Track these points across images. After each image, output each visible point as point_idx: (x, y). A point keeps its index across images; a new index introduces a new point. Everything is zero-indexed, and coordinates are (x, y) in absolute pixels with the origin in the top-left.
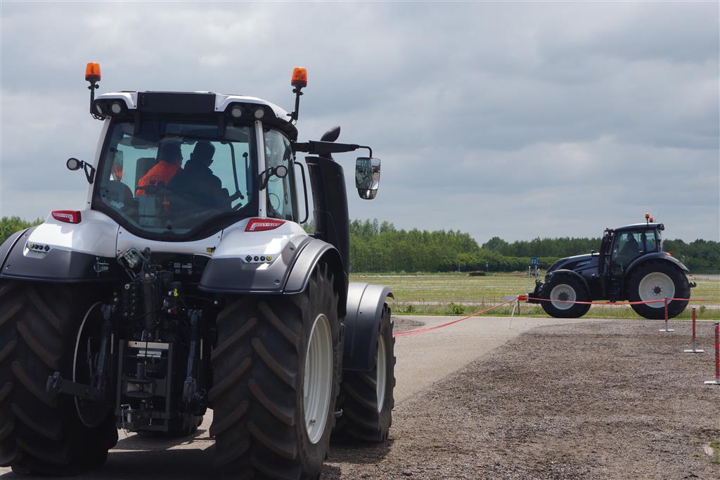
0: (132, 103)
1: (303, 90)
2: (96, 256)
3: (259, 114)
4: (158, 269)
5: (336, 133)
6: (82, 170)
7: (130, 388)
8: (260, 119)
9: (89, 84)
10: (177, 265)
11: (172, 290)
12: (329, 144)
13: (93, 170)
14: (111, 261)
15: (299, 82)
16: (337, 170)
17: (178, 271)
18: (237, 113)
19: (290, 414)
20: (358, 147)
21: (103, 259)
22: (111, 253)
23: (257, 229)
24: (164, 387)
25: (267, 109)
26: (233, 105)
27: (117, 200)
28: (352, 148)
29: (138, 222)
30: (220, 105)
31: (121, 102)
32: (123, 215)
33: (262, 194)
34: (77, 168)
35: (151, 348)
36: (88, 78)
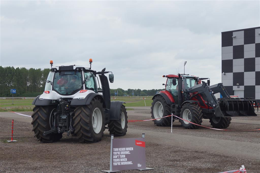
0: (58, 69)
1: (92, 63)
2: (52, 100)
4: (64, 101)
5: (104, 69)
6: (50, 83)
7: (60, 124)
8: (83, 70)
9: (51, 65)
10: (69, 100)
11: (67, 105)
13: (52, 83)
14: (56, 100)
16: (106, 77)
17: (69, 101)
21: (54, 100)
22: (56, 99)
23: (82, 92)
24: (66, 124)
25: (84, 68)
26: (77, 68)
27: (57, 88)
28: (108, 72)
29: (61, 92)
30: (74, 68)
31: (56, 69)
32: (58, 91)
33: (84, 85)
34: (49, 82)
35: (64, 117)
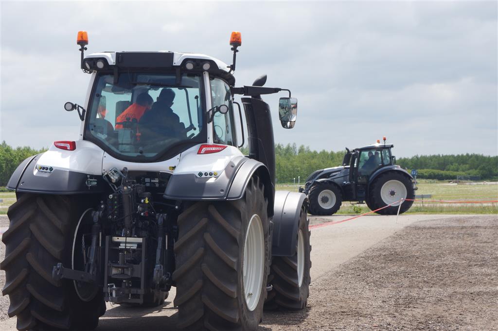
0: (112, 61)
1: (238, 48)
2: (86, 175)
3: (206, 66)
4: (133, 183)
5: (263, 80)
6: (75, 111)
7: (114, 271)
8: (207, 71)
9: (80, 47)
10: (147, 180)
11: (144, 198)
12: (259, 88)
13: (84, 111)
14: (99, 178)
15: (236, 43)
16: (265, 107)
17: (148, 185)
18: (190, 66)
19: (233, 289)
20: (280, 90)
21: (92, 176)
22: (98, 172)
23: (207, 152)
24: (139, 271)
25: (212, 63)
26: (186, 61)
27: (102, 133)
28: (276, 90)
29: (118, 149)
30: (177, 61)
31: (104, 60)
32: (107, 143)
33: (210, 126)
34: (72, 109)
35: (129, 242)
36: (79, 43)
